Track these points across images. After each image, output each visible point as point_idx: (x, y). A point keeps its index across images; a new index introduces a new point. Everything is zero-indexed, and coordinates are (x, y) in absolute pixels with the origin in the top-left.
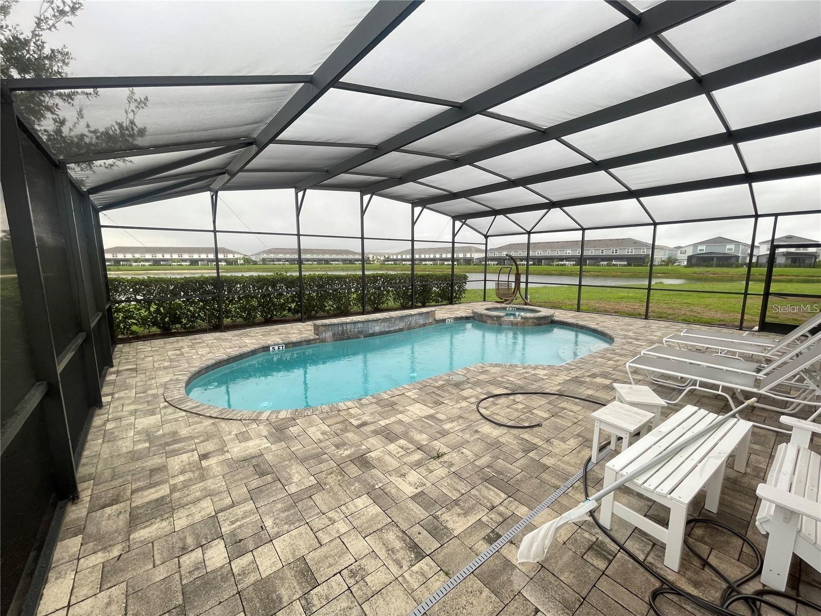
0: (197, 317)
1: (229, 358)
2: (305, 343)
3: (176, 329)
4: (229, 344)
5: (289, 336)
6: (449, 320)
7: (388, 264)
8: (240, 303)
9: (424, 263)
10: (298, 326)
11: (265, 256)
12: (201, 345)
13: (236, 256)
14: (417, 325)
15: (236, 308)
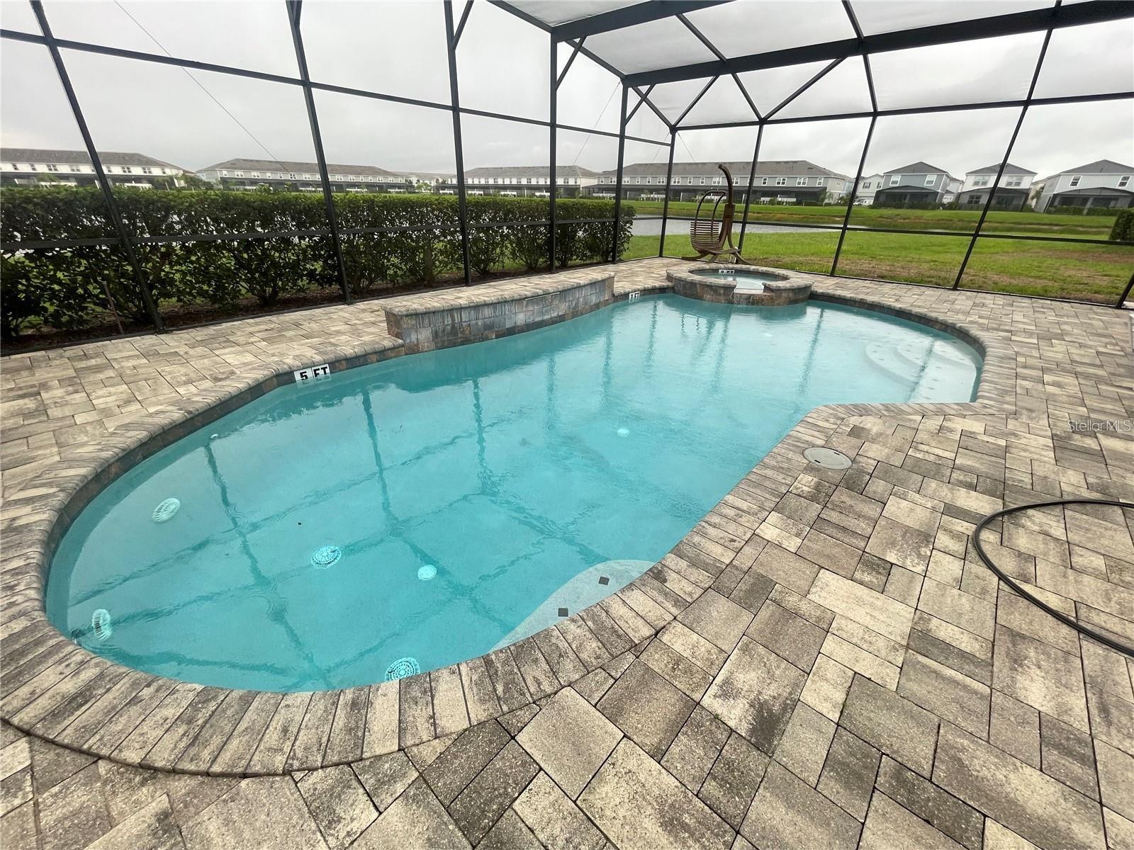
0: (81, 296)
1: (189, 416)
2: (374, 358)
3: (32, 326)
4: (183, 370)
5: (332, 340)
6: (634, 294)
7: (444, 194)
8: (192, 262)
9: (502, 193)
10: (341, 313)
11: (225, 174)
12: (101, 376)
13: (169, 172)
14: (587, 307)
15: (184, 274)
